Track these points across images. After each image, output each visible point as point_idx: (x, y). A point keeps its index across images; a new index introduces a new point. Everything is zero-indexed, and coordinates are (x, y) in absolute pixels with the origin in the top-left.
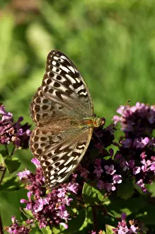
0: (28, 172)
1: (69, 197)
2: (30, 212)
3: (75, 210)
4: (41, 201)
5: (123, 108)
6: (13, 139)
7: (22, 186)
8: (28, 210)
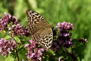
0: (28, 45)
1: (42, 53)
2: (29, 58)
3: (44, 57)
4: (32, 54)
5: (59, 23)
6: (23, 33)
7: (26, 49)
8: (28, 57)
